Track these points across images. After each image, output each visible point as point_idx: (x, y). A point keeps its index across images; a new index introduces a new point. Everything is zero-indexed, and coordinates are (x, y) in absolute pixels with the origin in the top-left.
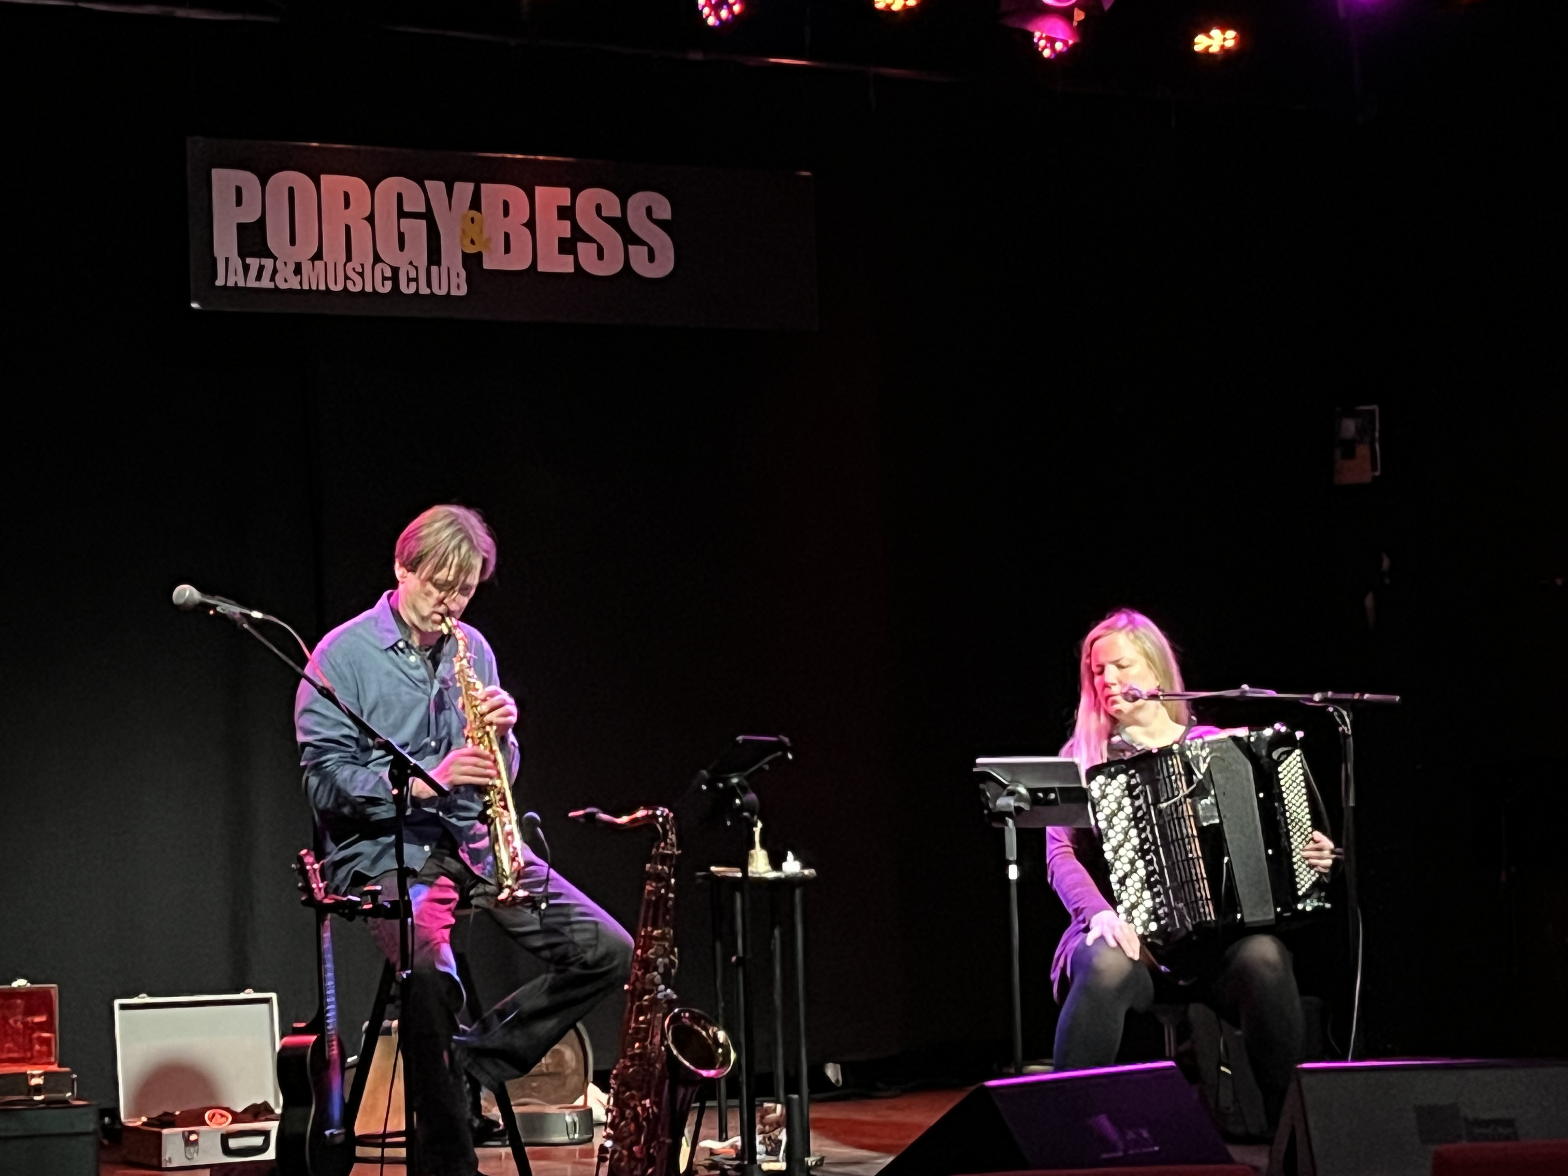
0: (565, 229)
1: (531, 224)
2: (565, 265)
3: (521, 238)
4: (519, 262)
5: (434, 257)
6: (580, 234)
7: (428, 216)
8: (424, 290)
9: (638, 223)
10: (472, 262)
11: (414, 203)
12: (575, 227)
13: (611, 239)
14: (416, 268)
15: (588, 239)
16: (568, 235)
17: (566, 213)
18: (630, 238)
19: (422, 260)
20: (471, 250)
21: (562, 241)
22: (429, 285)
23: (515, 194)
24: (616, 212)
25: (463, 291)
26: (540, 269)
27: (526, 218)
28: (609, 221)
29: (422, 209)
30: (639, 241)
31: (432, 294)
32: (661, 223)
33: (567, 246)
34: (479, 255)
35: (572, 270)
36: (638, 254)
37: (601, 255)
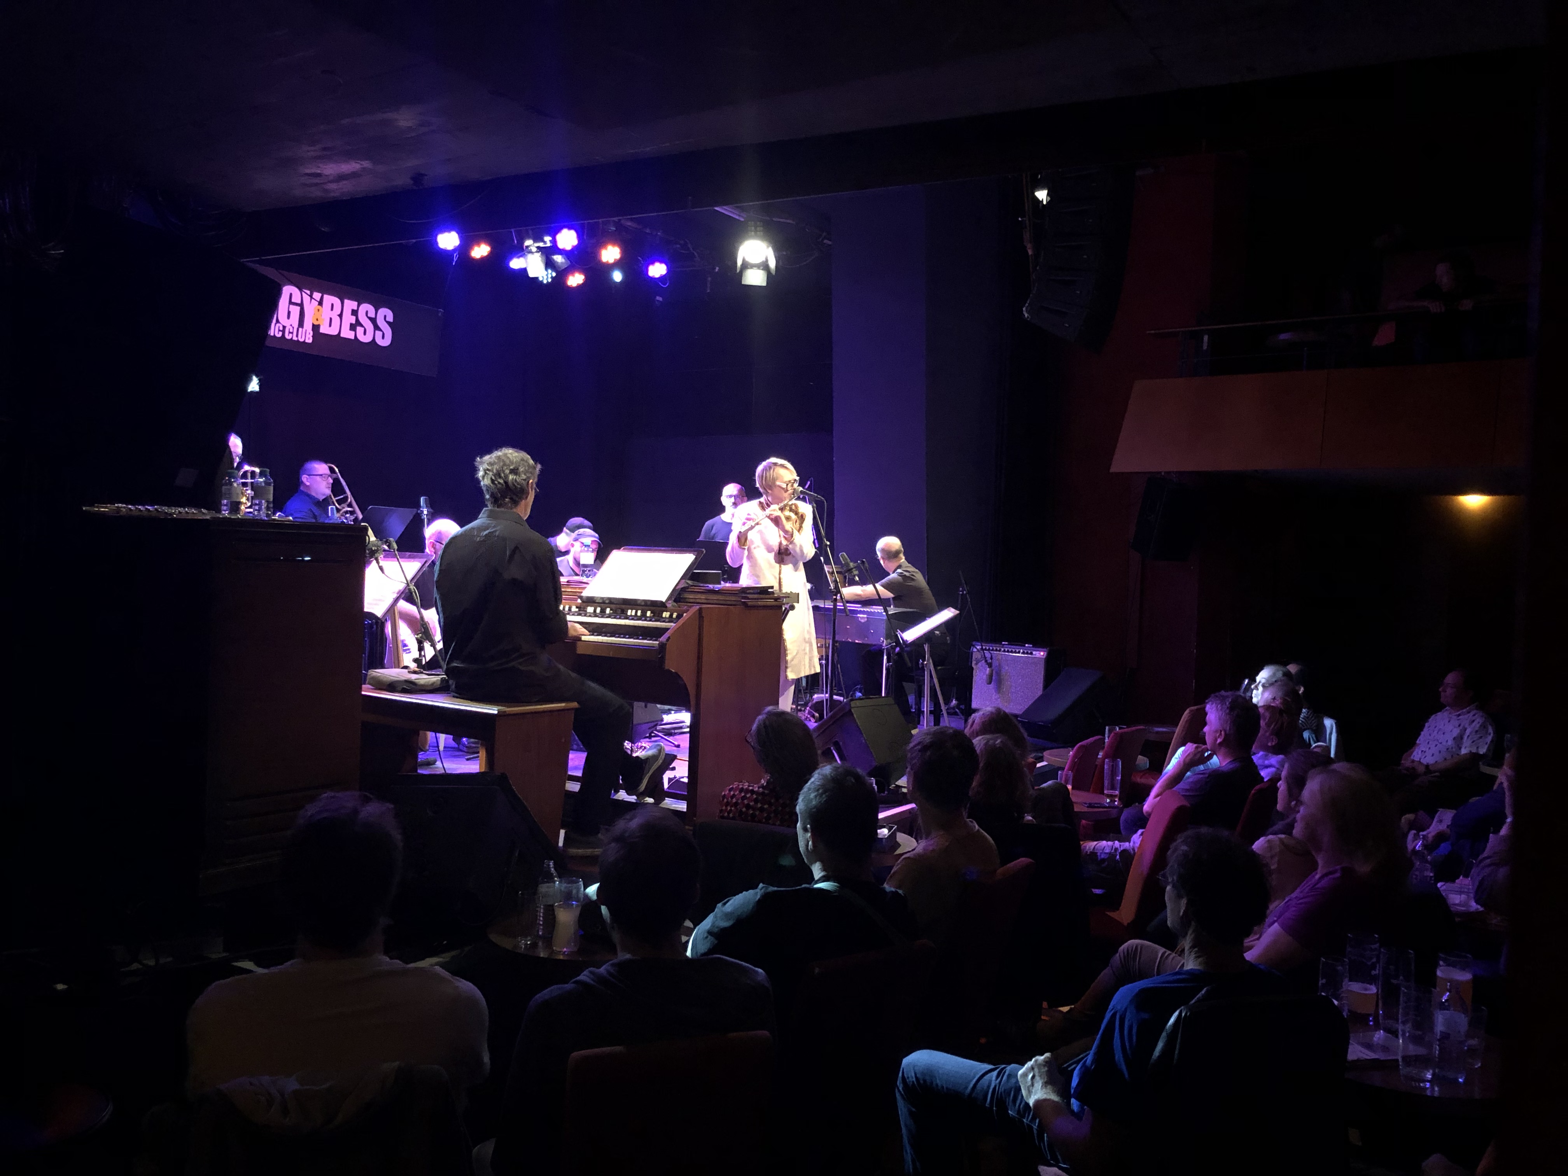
0: (353, 320)
1: (341, 316)
2: (350, 335)
3: (336, 320)
4: (333, 331)
5: (301, 324)
6: (358, 323)
7: (301, 305)
8: (295, 338)
9: (381, 322)
10: (316, 328)
11: (296, 299)
12: (357, 320)
13: (369, 326)
14: (293, 328)
15: (362, 326)
16: (354, 322)
17: (355, 313)
18: (377, 328)
19: (296, 325)
20: (316, 323)
21: (351, 324)
22: (297, 336)
23: (336, 301)
24: (373, 316)
25: (310, 341)
26: (342, 335)
27: (339, 313)
28: (370, 319)
29: (299, 302)
30: (381, 330)
31: (298, 341)
32: (388, 323)
33: (353, 327)
34: (318, 326)
35: (353, 338)
36: (379, 334)
37: (365, 333)
